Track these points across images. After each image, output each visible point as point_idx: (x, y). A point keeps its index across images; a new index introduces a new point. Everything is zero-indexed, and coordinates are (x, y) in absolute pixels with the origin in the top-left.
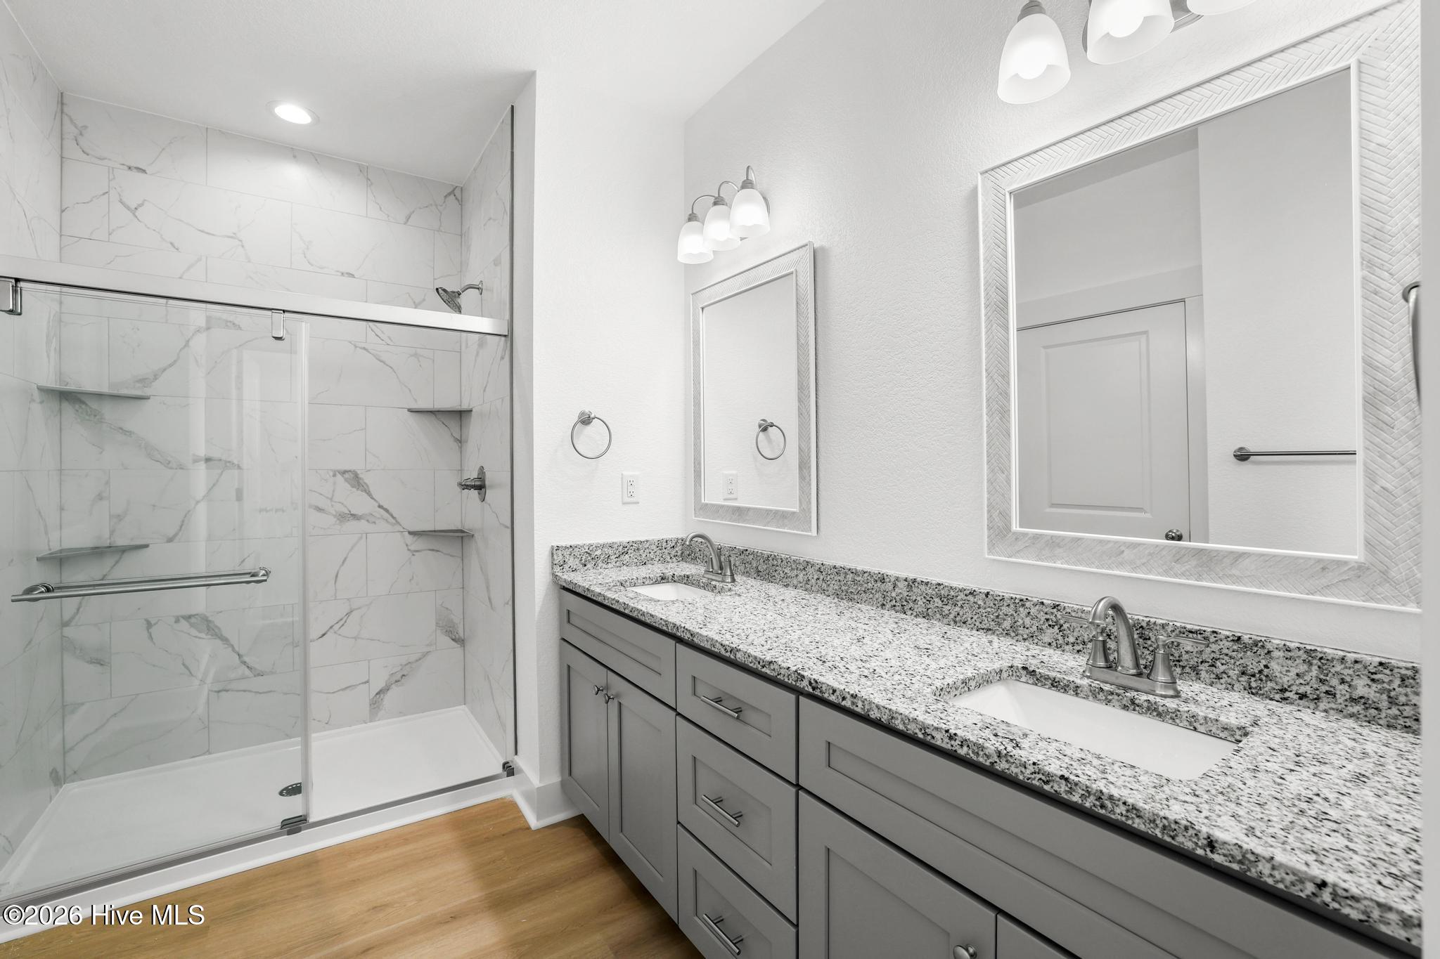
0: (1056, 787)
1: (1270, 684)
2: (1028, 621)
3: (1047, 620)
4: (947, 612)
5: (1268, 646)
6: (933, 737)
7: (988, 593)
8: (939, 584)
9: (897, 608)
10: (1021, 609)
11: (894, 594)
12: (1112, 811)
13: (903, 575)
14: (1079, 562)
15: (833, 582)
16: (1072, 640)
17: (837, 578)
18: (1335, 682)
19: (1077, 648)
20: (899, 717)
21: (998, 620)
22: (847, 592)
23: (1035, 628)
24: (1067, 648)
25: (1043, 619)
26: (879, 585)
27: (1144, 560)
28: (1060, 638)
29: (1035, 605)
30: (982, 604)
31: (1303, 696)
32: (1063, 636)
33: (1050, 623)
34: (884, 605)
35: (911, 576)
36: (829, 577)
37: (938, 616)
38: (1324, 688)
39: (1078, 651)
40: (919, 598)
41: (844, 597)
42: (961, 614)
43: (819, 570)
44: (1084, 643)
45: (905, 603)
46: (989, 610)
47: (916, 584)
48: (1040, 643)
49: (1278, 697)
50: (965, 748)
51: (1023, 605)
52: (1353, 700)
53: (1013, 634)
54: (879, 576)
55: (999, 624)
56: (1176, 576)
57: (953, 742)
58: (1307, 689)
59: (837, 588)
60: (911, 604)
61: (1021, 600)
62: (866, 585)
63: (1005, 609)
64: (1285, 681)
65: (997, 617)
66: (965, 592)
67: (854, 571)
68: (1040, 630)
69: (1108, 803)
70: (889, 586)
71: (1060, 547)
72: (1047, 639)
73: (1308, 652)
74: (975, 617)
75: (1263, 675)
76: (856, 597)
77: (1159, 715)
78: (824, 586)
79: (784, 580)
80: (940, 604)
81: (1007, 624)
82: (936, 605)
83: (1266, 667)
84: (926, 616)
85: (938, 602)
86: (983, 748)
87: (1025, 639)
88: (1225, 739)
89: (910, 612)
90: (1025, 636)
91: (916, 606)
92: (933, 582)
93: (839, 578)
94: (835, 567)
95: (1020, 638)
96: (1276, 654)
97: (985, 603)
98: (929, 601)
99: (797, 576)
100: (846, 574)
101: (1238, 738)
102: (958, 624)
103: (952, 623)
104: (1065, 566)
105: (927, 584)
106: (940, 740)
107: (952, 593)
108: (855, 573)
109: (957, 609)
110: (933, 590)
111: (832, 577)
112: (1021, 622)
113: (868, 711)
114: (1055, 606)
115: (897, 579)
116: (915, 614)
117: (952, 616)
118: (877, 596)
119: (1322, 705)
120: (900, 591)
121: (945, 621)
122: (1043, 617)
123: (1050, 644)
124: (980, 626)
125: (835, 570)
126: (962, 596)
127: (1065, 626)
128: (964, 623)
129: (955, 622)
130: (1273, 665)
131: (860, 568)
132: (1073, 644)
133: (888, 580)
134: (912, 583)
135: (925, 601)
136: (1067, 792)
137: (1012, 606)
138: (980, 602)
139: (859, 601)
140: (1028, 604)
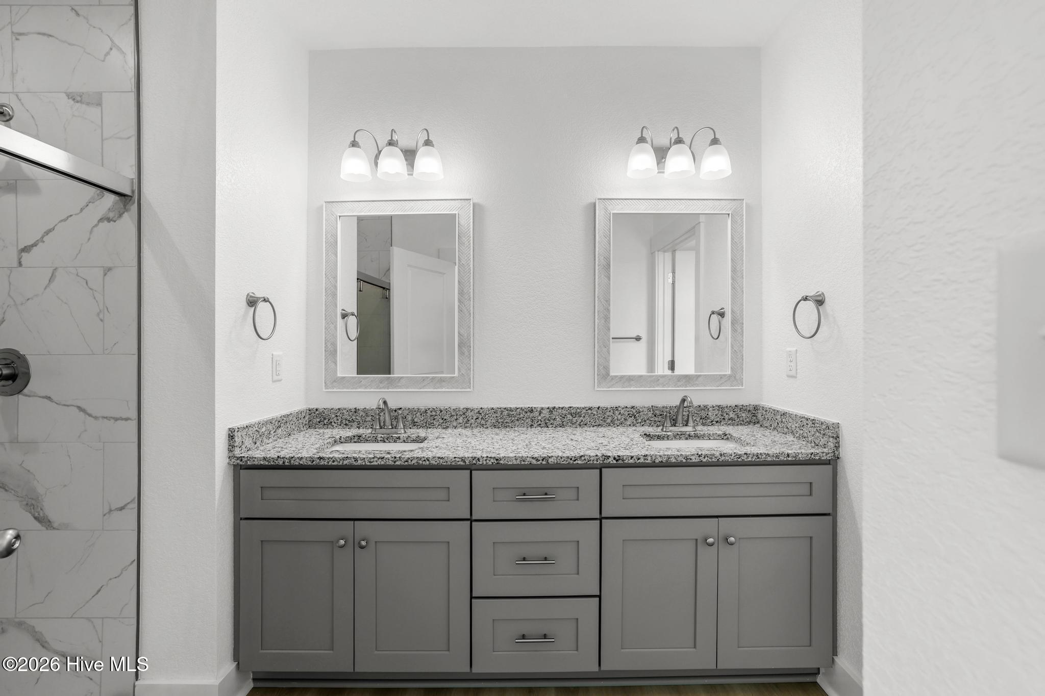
0: (743, 458)
1: (709, 420)
2: (619, 417)
3: (629, 414)
4: (575, 421)
5: (708, 407)
6: (691, 459)
7: (599, 407)
8: (570, 407)
9: (542, 425)
10: (616, 412)
11: (540, 418)
12: (762, 458)
13: (545, 406)
14: (641, 386)
15: (491, 419)
16: (640, 421)
17: (495, 415)
18: (725, 415)
19: (642, 424)
20: (673, 457)
21: (604, 420)
22: (503, 423)
23: (623, 419)
24: (637, 425)
25: (627, 414)
26: (529, 414)
27: (667, 382)
28: (635, 421)
29: (623, 409)
30: (596, 413)
31: (717, 422)
32: (636, 420)
33: (630, 415)
34: (532, 425)
35: (551, 406)
36: (487, 416)
37: (570, 424)
38: (723, 417)
39: (643, 425)
40: (557, 417)
41: (501, 426)
42: (584, 420)
43: (479, 412)
44: (645, 421)
45: (548, 422)
46: (599, 415)
47: (555, 410)
48: (625, 426)
49: (710, 424)
50: (706, 458)
51: (617, 410)
52: (729, 419)
53: (612, 425)
54: (529, 409)
55: (605, 421)
56: (678, 387)
57: (700, 458)
58: (718, 419)
59: (494, 421)
60: (552, 421)
61: (616, 407)
62: (519, 416)
63: (608, 413)
64: (712, 418)
65: (604, 418)
66: (586, 409)
67: (509, 409)
68: (625, 419)
69: (760, 456)
70: (537, 414)
71: (633, 380)
72: (628, 423)
73: (719, 406)
74: (592, 421)
75: (707, 418)
76: (510, 425)
77: (698, 437)
78: (483, 422)
79: (444, 424)
80: (571, 418)
81: (609, 421)
82: (568, 418)
83: (707, 414)
84: (562, 426)
85: (569, 417)
86: (714, 455)
87: (618, 426)
88: (719, 439)
89: (551, 426)
90: (618, 424)
91: (555, 422)
92: (567, 407)
93: (497, 415)
94: (493, 409)
95: (616, 425)
96: (710, 409)
97: (597, 412)
98: (564, 417)
99: (456, 419)
100: (502, 411)
101: (723, 437)
102: (582, 426)
103: (578, 426)
104: (635, 389)
105: (562, 408)
106: (695, 459)
107: (578, 411)
108: (511, 410)
109: (581, 418)
110: (567, 411)
111: (490, 415)
112: (616, 418)
113: (654, 460)
114: (633, 407)
115: (542, 409)
116: (554, 426)
117: (578, 423)
118: (527, 421)
119: (722, 423)
120: (544, 415)
121: (574, 426)
122: (626, 413)
123: (630, 425)
124: (595, 424)
125: (493, 411)
126: (584, 411)
127: (637, 416)
128: (585, 425)
129: (580, 425)
130: (710, 414)
131: (513, 406)
132: (640, 423)
133: (535, 410)
134: (552, 410)
135: (561, 418)
136: (746, 458)
137: (612, 411)
138: (595, 413)
139: (513, 426)
140: (619, 409)
